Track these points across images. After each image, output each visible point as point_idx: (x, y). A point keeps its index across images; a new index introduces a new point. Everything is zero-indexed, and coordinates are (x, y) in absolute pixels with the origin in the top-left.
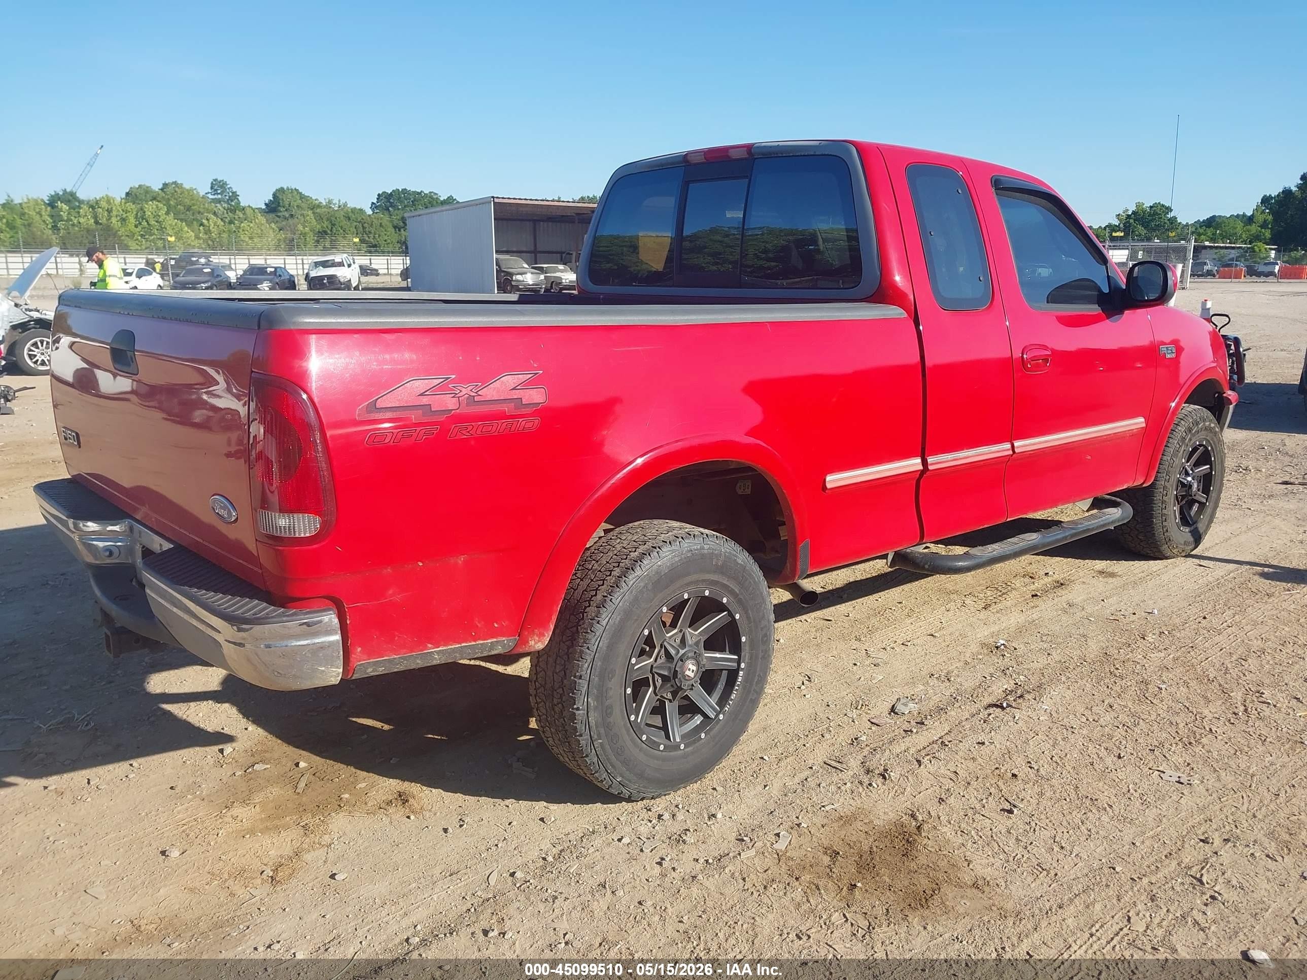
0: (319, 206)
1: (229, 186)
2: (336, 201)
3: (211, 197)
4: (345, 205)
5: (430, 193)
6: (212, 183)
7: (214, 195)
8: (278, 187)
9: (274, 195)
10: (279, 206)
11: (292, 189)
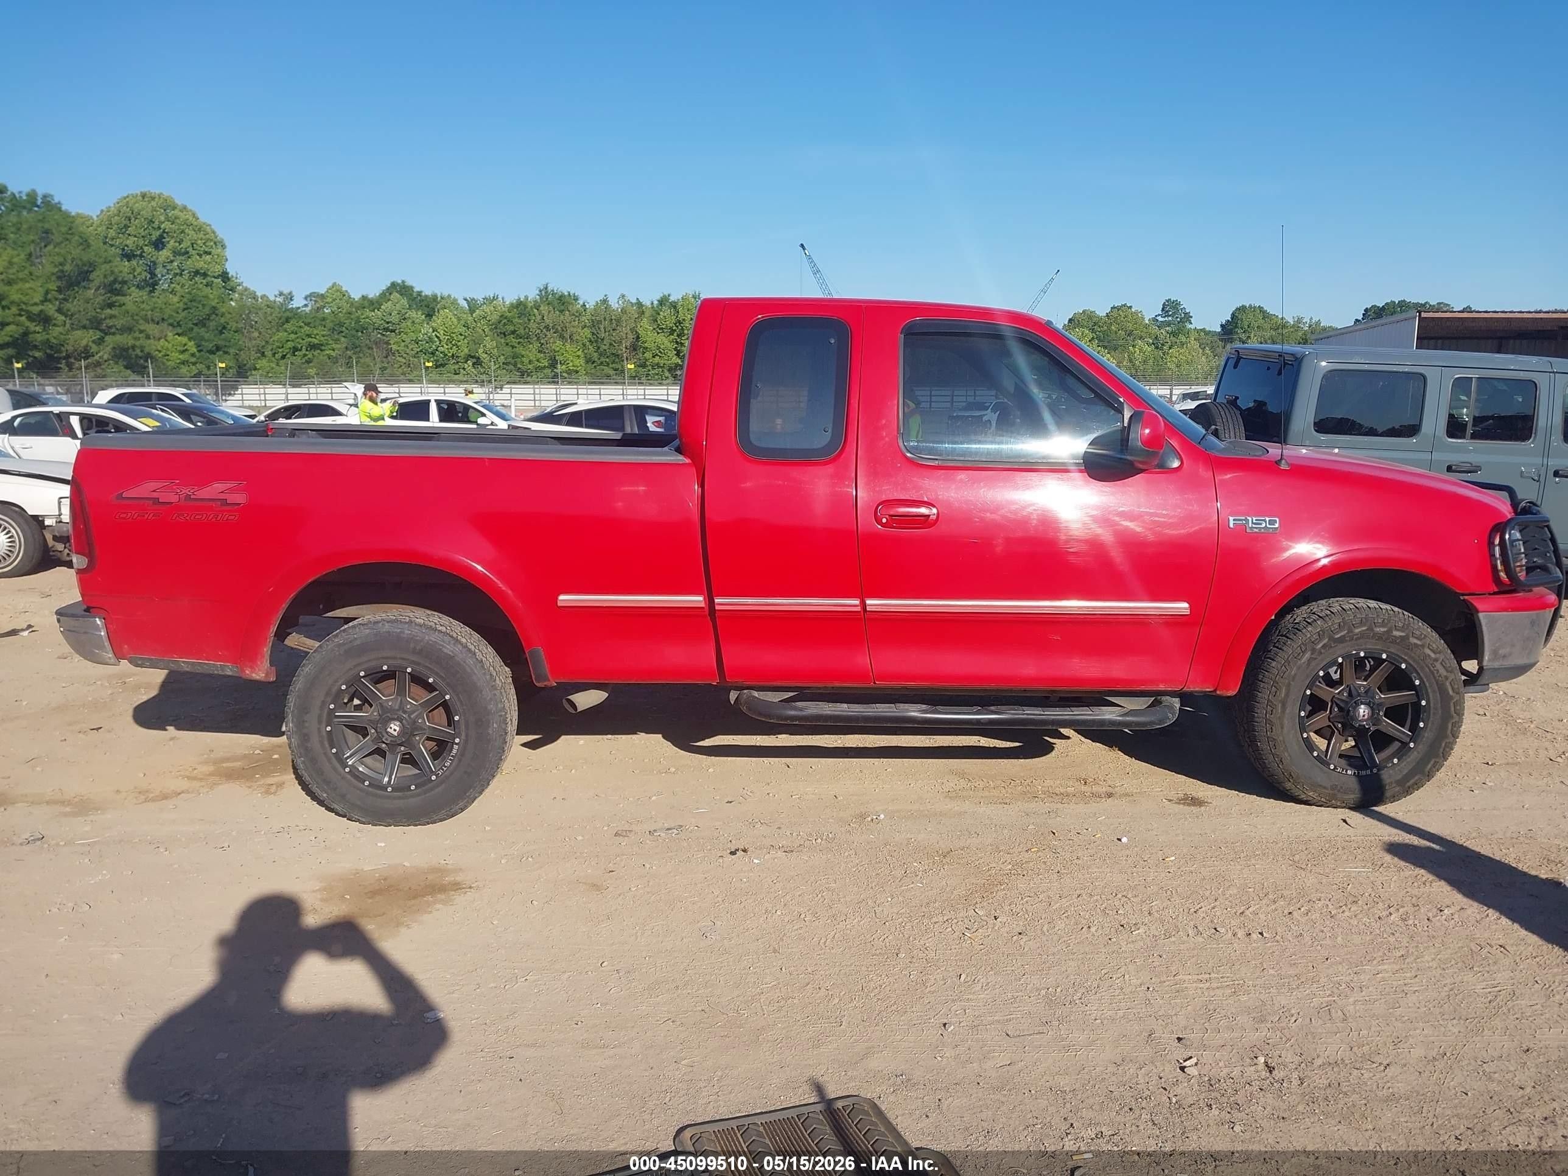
0: (1284, 326)
1: (1182, 307)
2: (1307, 320)
3: (1160, 319)
4: (1318, 323)
5: (1439, 304)
6: (1164, 304)
7: (1164, 317)
8: (1239, 305)
9: (1233, 315)
10: (1236, 327)
11: (1255, 307)
